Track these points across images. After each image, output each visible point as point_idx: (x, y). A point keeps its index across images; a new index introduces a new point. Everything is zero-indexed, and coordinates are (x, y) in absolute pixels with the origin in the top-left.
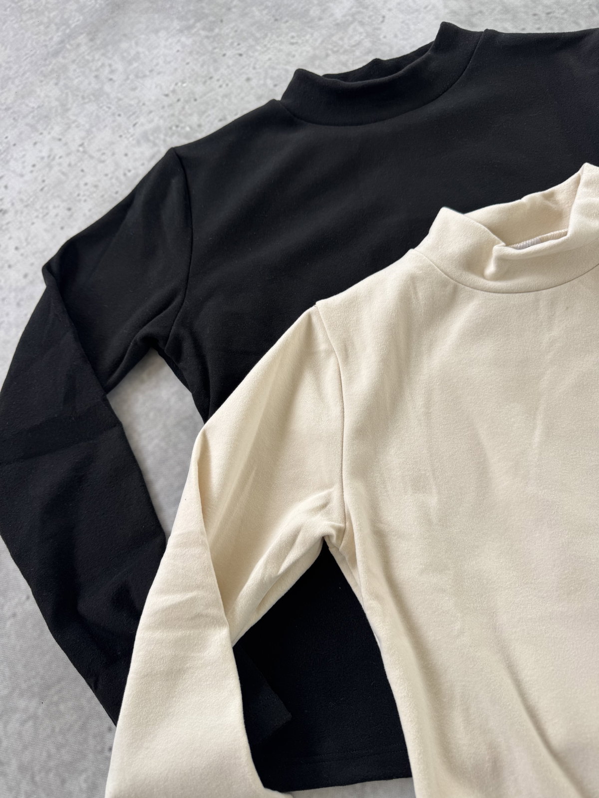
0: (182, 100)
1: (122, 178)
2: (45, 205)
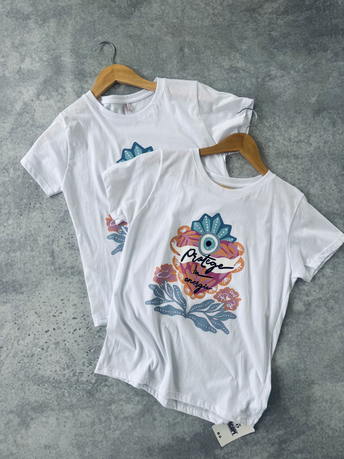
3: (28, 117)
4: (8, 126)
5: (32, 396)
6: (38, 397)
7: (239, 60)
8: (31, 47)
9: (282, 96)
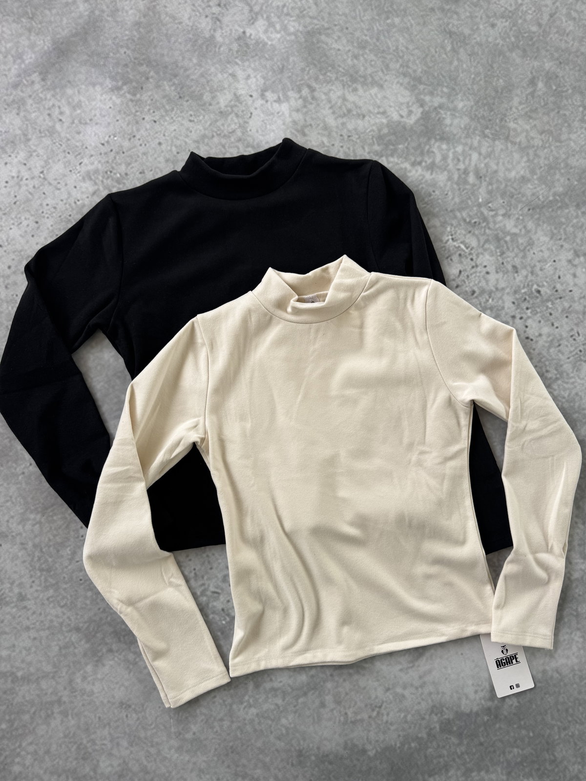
0: (114, 150)
1: (73, 205)
2: (19, 216)
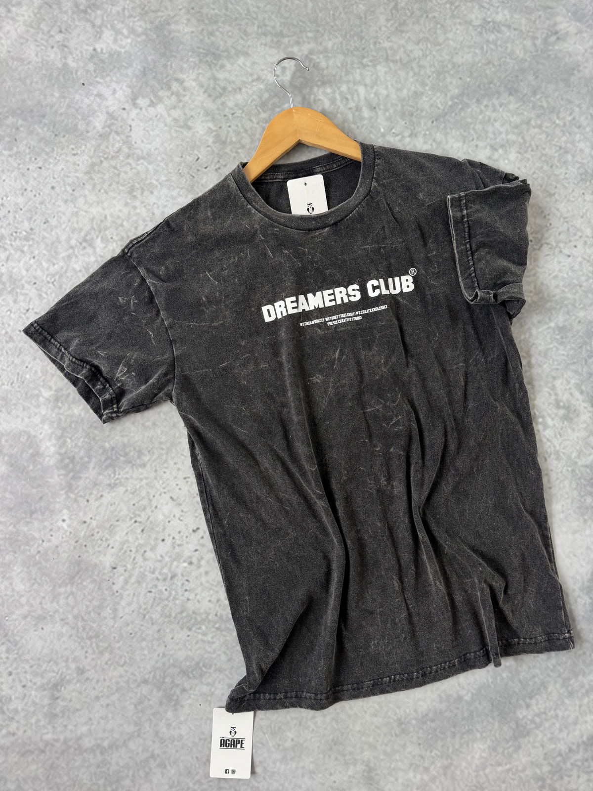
3: (119, 141)
4: (84, 161)
5: (180, 649)
6: (191, 650)
7: (498, 7)
8: (111, 9)
9: (581, 68)
